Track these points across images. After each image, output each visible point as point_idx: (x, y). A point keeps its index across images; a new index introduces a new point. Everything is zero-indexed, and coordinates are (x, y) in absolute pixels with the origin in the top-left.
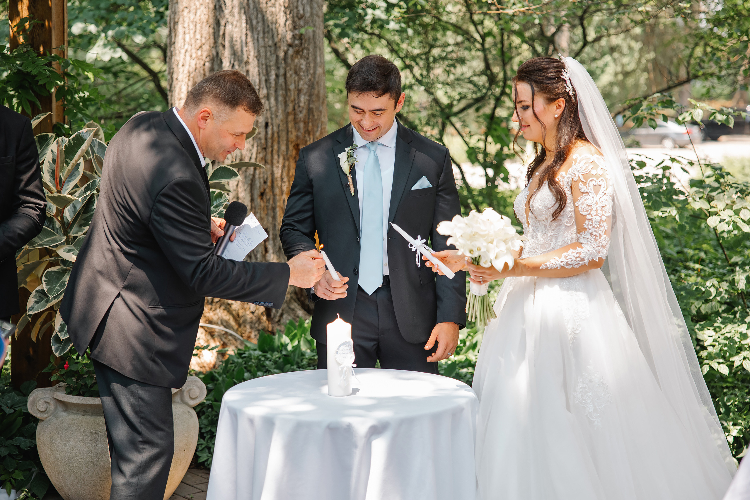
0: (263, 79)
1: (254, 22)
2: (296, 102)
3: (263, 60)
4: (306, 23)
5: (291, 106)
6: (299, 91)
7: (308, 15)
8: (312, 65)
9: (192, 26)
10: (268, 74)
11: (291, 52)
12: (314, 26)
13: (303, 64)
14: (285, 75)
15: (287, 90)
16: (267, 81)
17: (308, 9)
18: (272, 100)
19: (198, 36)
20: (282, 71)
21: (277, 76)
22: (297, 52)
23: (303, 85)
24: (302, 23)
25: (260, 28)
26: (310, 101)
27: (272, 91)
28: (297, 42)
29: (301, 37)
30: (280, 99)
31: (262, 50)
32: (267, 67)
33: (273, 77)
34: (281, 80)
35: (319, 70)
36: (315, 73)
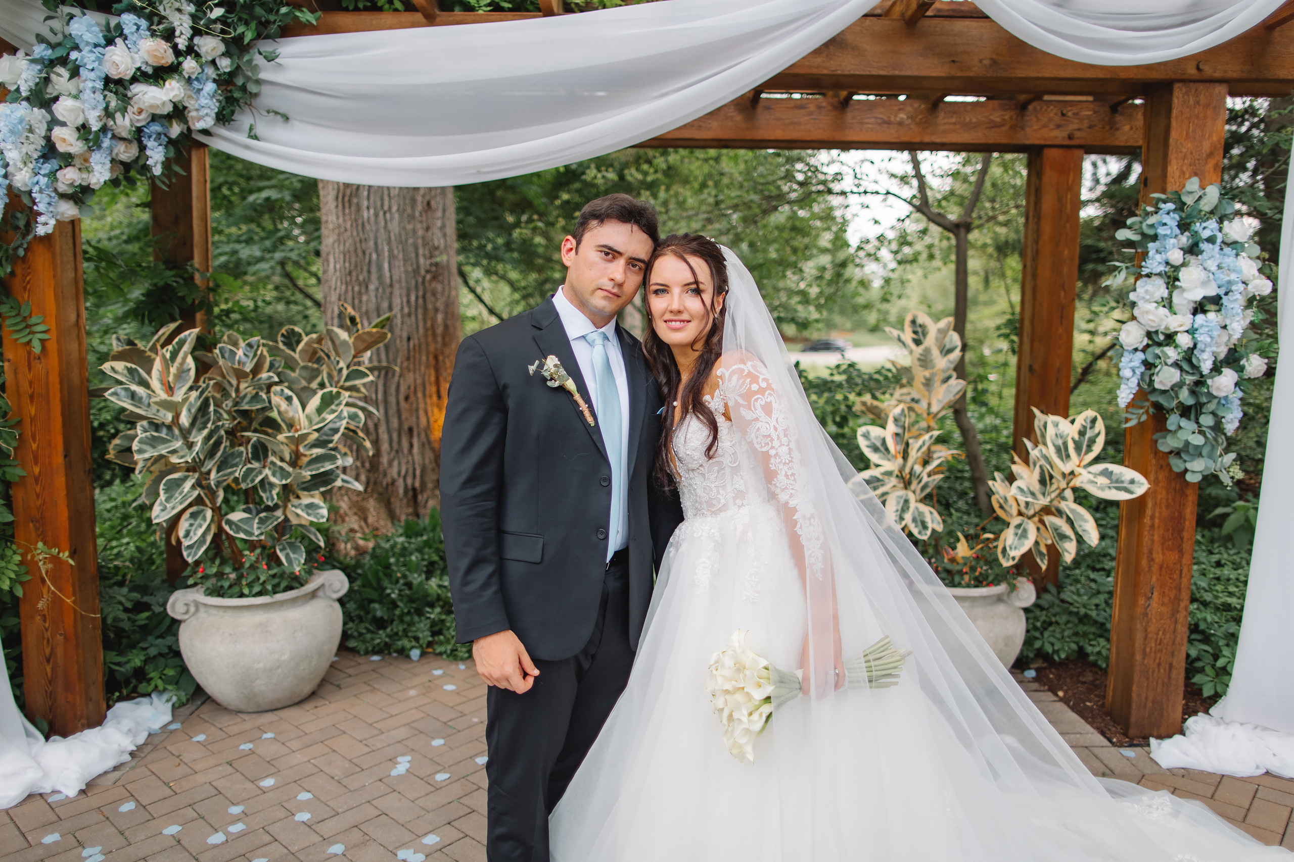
0: (405, 299)
1: (396, 252)
2: (434, 319)
3: (404, 284)
4: (441, 253)
5: (429, 324)
6: (436, 310)
7: (442, 246)
8: (447, 289)
9: (342, 257)
10: (408, 296)
11: (428, 277)
12: (448, 254)
13: (439, 287)
14: (424, 297)
15: (425, 309)
16: (408, 302)
17: (442, 241)
18: (413, 318)
19: (347, 265)
20: (421, 293)
21: (417, 297)
22: (434, 278)
23: (440, 305)
24: (437, 253)
25: (401, 256)
26: (445, 319)
27: (413, 310)
28: (434, 269)
29: (436, 265)
30: (420, 317)
31: (403, 276)
32: (409, 290)
33: (413, 298)
34: (420, 301)
35: (453, 293)
36: (449, 296)
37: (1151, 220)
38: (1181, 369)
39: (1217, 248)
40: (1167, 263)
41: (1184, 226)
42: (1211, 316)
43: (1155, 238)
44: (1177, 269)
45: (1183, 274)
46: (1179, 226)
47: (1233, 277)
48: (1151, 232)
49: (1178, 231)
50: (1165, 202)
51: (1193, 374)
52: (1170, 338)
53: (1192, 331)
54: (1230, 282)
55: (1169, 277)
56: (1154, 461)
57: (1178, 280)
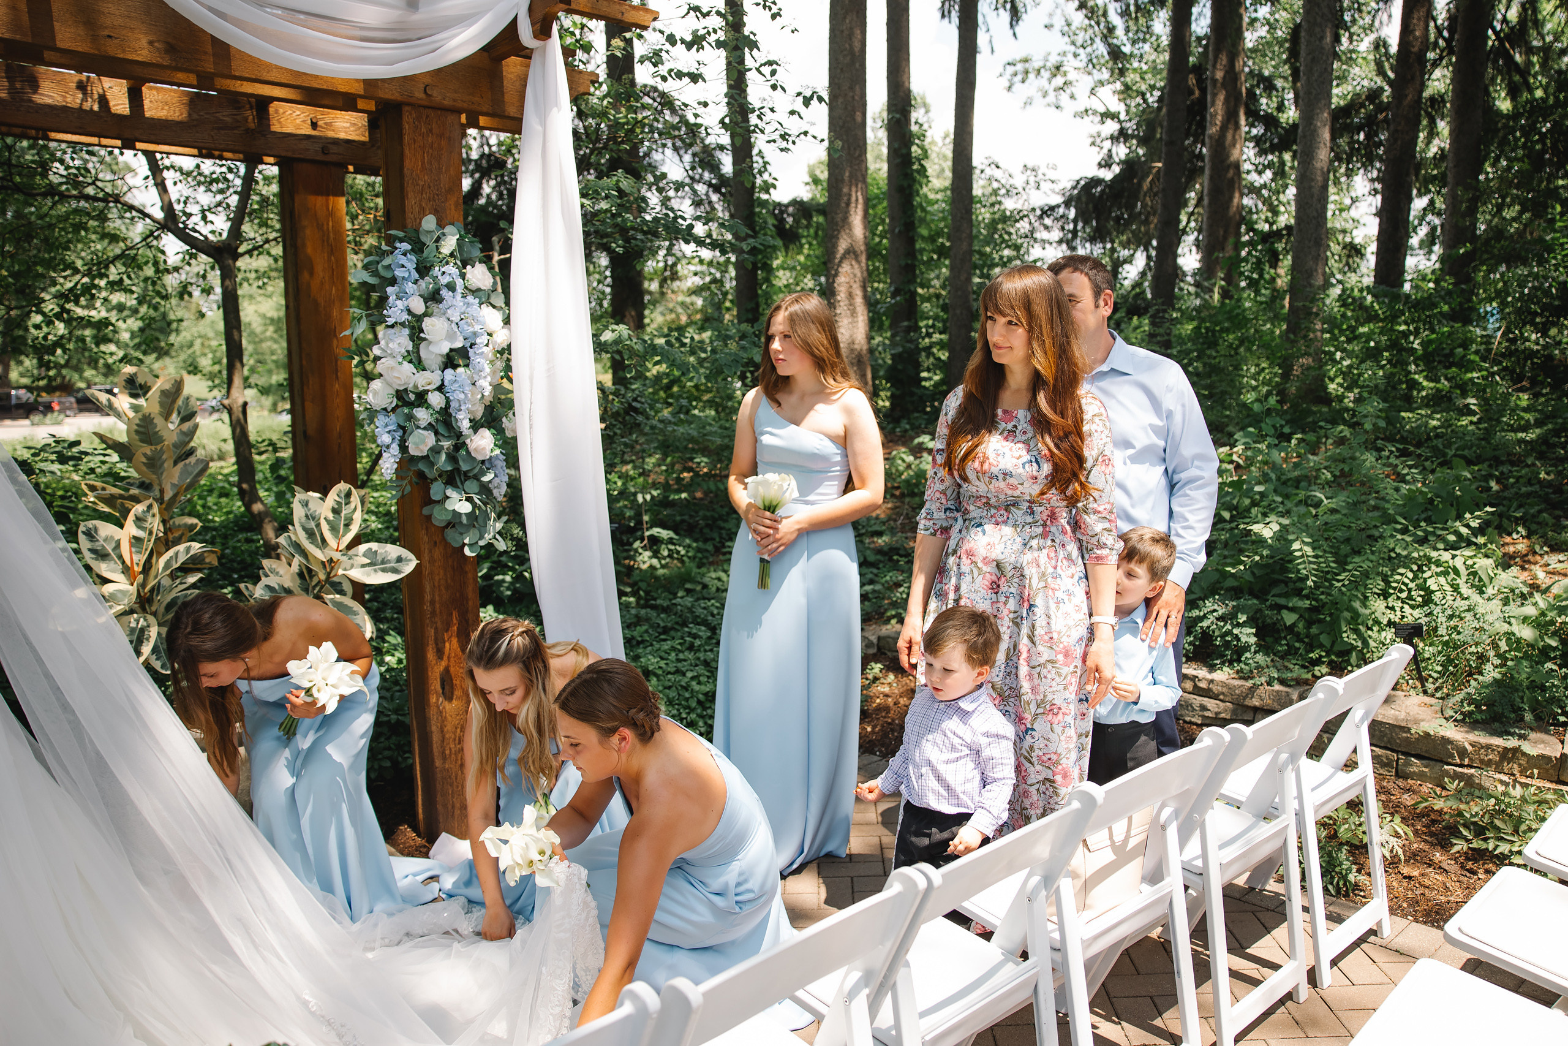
37: (387, 261)
38: (436, 433)
39: (459, 296)
40: (409, 312)
41: (423, 270)
42: (461, 370)
43: (393, 281)
44: (419, 319)
45: (427, 323)
46: (417, 269)
47: (477, 328)
48: (388, 275)
49: (417, 276)
50: (401, 241)
51: (449, 438)
52: (421, 398)
53: (441, 389)
54: (475, 334)
55: (412, 328)
56: (426, 539)
57: (422, 331)
